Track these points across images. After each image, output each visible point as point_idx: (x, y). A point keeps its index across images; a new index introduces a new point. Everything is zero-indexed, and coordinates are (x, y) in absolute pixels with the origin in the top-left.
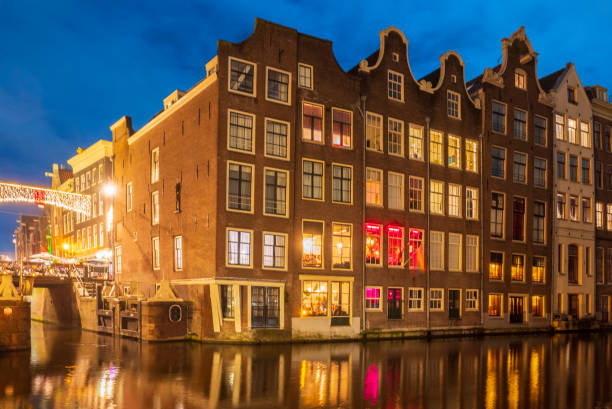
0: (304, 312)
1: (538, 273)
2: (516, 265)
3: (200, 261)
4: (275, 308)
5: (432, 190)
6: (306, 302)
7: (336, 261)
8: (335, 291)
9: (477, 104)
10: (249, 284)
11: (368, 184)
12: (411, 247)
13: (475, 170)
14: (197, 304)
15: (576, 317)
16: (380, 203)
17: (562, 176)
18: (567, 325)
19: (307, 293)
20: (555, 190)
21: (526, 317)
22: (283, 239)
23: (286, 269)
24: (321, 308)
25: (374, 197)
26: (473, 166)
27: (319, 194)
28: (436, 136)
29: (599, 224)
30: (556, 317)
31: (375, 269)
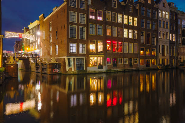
0: (90, 65)
1: (153, 53)
2: (147, 51)
3: (63, 52)
4: (83, 64)
5: (125, 31)
6: (91, 62)
7: (99, 51)
8: (99, 59)
9: (137, 8)
10: (76, 58)
11: (107, 30)
12: (119, 47)
13: (136, 25)
14: (62, 64)
15: (164, 65)
16: (110, 35)
17: (160, 26)
18: (162, 68)
19: (91, 60)
20: (159, 30)
21: (151, 65)
22: (85, 45)
23: (85, 54)
24: (95, 64)
25: (109, 33)
26: (136, 24)
27: (94, 33)
28: (126, 17)
29: (171, 39)
30: (159, 65)
31: (109, 53)
